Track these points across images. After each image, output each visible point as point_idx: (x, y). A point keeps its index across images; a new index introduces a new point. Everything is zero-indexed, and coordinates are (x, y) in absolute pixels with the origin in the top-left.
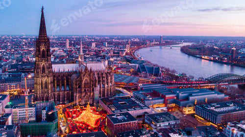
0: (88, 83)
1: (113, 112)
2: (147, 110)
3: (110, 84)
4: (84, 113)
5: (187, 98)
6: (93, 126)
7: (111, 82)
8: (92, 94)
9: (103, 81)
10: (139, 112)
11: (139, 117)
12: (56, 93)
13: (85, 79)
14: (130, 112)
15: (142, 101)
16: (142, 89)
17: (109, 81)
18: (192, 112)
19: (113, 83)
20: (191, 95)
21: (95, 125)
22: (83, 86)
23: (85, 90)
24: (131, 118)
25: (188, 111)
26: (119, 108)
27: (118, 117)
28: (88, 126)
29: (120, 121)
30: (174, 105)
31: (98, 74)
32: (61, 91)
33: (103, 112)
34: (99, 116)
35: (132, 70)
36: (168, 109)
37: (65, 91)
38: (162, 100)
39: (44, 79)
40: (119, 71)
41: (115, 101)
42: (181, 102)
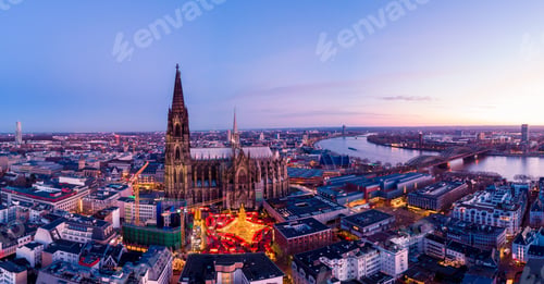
0: (244, 176)
1: (286, 218)
2: (342, 211)
3: (281, 179)
4: (236, 221)
5: (394, 187)
6: (250, 241)
7: (283, 175)
8: (251, 193)
9: (270, 174)
10: (331, 215)
11: (331, 222)
12: (196, 190)
13: (240, 169)
14: (315, 217)
15: (333, 199)
16: (329, 184)
17: (279, 173)
18: (402, 204)
19: (286, 176)
20: (398, 182)
21: (253, 239)
22: (237, 180)
23: (240, 187)
24: (318, 226)
25: (397, 203)
26: (296, 212)
27: (295, 227)
28: (242, 241)
29: (299, 233)
30: (377, 199)
31: (262, 163)
32: (203, 188)
33: (269, 220)
34: (263, 226)
35: (312, 163)
36: (371, 205)
37: (209, 187)
38: (361, 195)
39: (179, 169)
40: (295, 164)
41: (289, 203)
42: (389, 193)
